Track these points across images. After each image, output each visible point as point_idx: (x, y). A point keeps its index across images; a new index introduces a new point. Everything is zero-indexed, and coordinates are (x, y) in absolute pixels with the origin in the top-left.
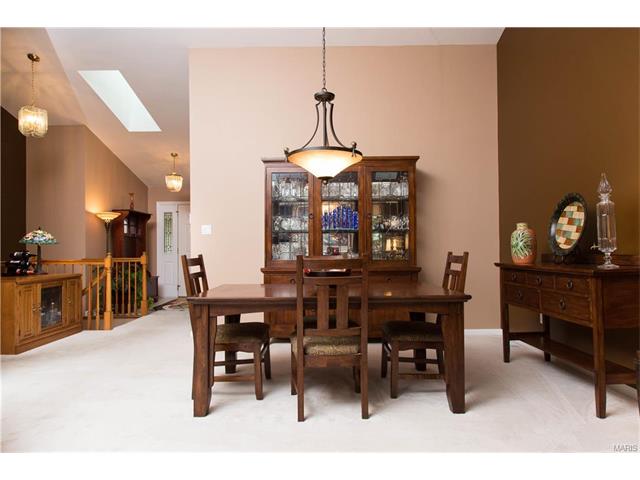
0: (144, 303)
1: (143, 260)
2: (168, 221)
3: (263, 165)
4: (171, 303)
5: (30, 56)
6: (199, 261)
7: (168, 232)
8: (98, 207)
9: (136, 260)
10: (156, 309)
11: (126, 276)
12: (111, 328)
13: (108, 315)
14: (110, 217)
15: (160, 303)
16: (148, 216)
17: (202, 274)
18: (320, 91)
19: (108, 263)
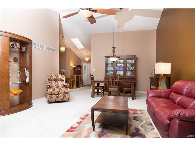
0: (81, 85)
1: (81, 76)
2: (85, 67)
3: (105, 57)
4: (86, 85)
5: (62, 37)
6: (93, 75)
7: (85, 70)
8: (72, 65)
9: (79, 76)
10: (83, 86)
11: (78, 79)
12: (76, 89)
13: (75, 86)
14: (74, 67)
15: (83, 85)
16: (81, 66)
17: (93, 77)
18: (113, 47)
19: (75, 76)
